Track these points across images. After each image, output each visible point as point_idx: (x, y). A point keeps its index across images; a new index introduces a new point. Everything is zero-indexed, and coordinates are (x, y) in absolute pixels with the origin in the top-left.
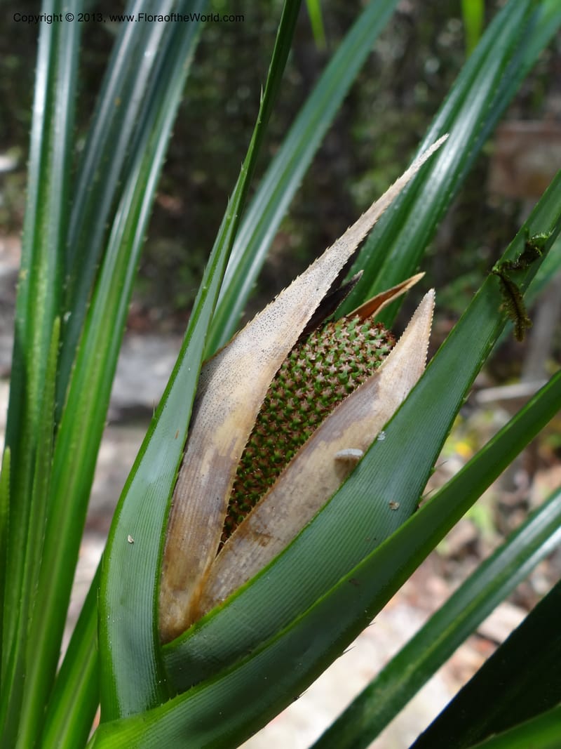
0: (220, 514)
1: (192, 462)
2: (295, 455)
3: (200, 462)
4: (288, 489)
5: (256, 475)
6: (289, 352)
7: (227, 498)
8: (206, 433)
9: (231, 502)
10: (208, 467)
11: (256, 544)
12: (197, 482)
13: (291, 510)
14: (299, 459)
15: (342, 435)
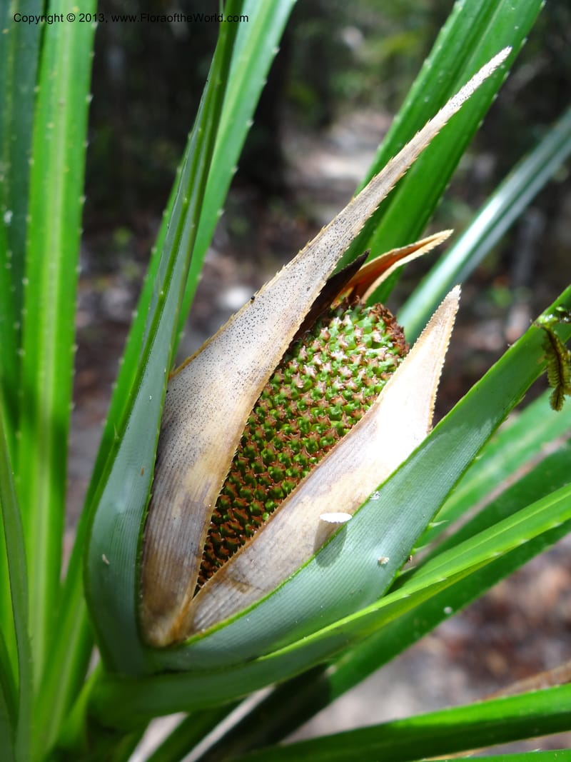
0: (195, 558)
1: (162, 502)
2: (275, 510)
3: (171, 504)
4: (268, 544)
5: (233, 525)
6: (270, 375)
7: (202, 544)
8: (175, 474)
9: (206, 548)
10: (179, 510)
11: (234, 590)
12: (168, 524)
13: (271, 564)
14: (280, 514)
15: (330, 490)
